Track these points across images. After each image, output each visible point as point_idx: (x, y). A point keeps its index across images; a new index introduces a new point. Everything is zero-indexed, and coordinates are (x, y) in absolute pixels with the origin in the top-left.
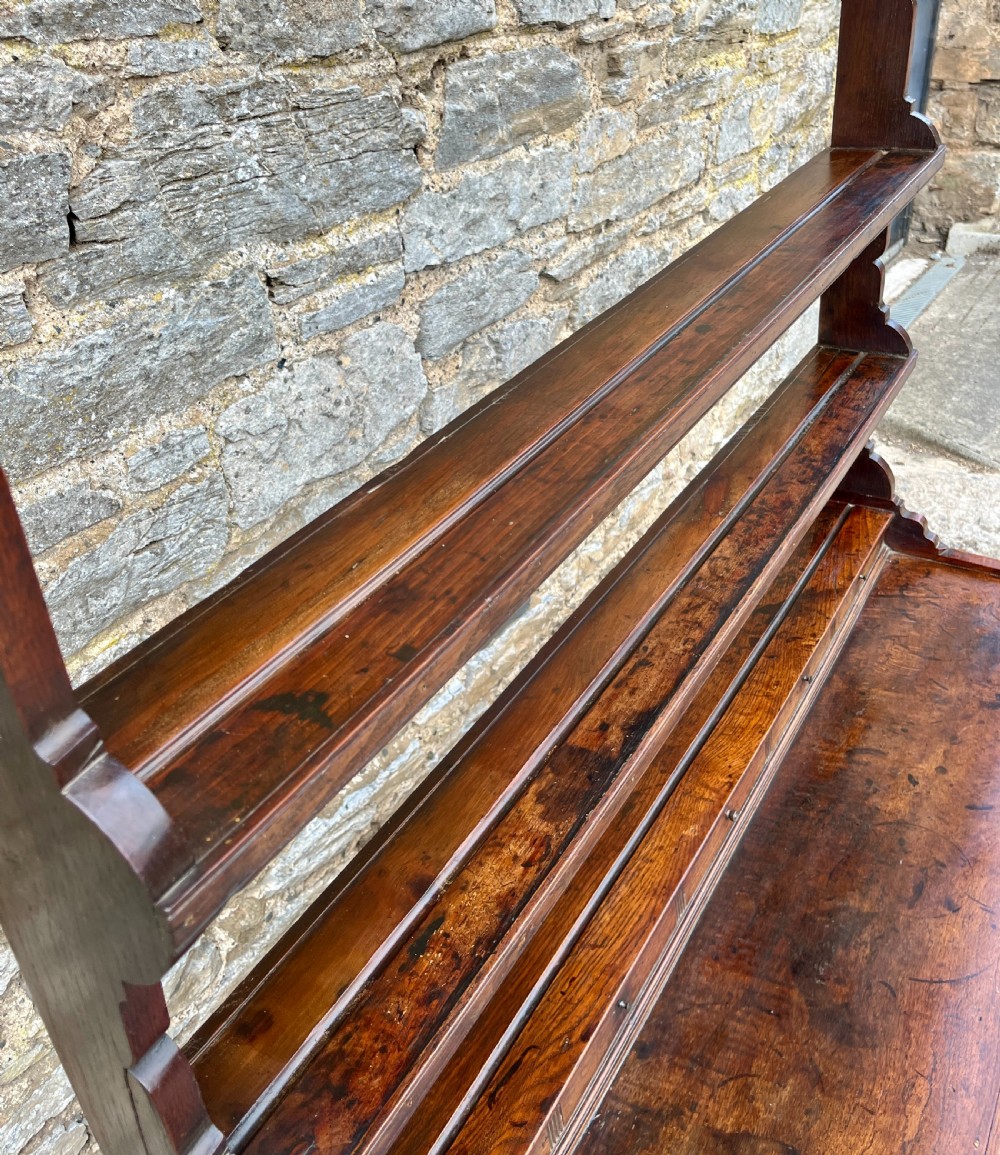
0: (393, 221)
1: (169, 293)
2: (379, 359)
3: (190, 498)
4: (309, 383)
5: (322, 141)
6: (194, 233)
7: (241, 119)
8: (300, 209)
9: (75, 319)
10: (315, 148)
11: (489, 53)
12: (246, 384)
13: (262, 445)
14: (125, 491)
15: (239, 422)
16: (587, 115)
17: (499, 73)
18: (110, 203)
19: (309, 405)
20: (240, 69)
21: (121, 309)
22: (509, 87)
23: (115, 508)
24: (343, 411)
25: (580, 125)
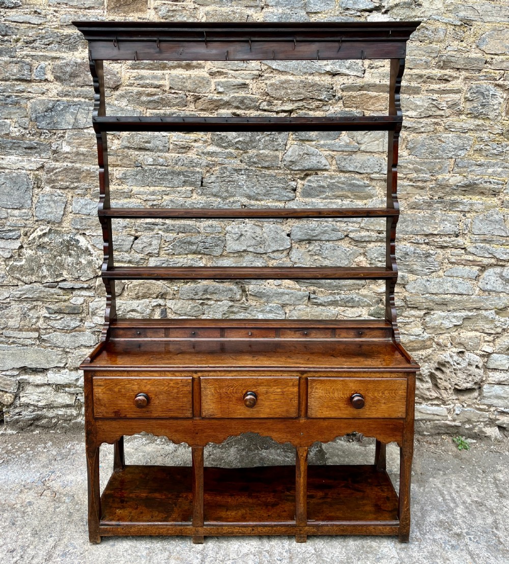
0: (284, 204)
1: (219, 200)
2: (272, 232)
3: (214, 237)
4: (250, 229)
5: (262, 182)
6: (227, 191)
7: (242, 174)
8: (253, 194)
9: (200, 197)
10: (259, 183)
11: (326, 175)
12: (234, 223)
13: (234, 236)
14: (202, 230)
15: (230, 229)
16: (374, 198)
17: (329, 180)
18: (210, 181)
19: (249, 233)
20: (244, 166)
21: (209, 199)
22: (333, 184)
23: (199, 232)
24: (258, 239)
25: (371, 200)
